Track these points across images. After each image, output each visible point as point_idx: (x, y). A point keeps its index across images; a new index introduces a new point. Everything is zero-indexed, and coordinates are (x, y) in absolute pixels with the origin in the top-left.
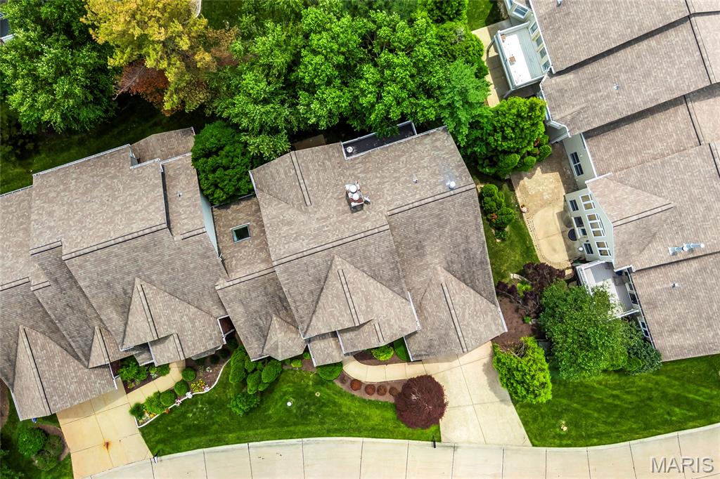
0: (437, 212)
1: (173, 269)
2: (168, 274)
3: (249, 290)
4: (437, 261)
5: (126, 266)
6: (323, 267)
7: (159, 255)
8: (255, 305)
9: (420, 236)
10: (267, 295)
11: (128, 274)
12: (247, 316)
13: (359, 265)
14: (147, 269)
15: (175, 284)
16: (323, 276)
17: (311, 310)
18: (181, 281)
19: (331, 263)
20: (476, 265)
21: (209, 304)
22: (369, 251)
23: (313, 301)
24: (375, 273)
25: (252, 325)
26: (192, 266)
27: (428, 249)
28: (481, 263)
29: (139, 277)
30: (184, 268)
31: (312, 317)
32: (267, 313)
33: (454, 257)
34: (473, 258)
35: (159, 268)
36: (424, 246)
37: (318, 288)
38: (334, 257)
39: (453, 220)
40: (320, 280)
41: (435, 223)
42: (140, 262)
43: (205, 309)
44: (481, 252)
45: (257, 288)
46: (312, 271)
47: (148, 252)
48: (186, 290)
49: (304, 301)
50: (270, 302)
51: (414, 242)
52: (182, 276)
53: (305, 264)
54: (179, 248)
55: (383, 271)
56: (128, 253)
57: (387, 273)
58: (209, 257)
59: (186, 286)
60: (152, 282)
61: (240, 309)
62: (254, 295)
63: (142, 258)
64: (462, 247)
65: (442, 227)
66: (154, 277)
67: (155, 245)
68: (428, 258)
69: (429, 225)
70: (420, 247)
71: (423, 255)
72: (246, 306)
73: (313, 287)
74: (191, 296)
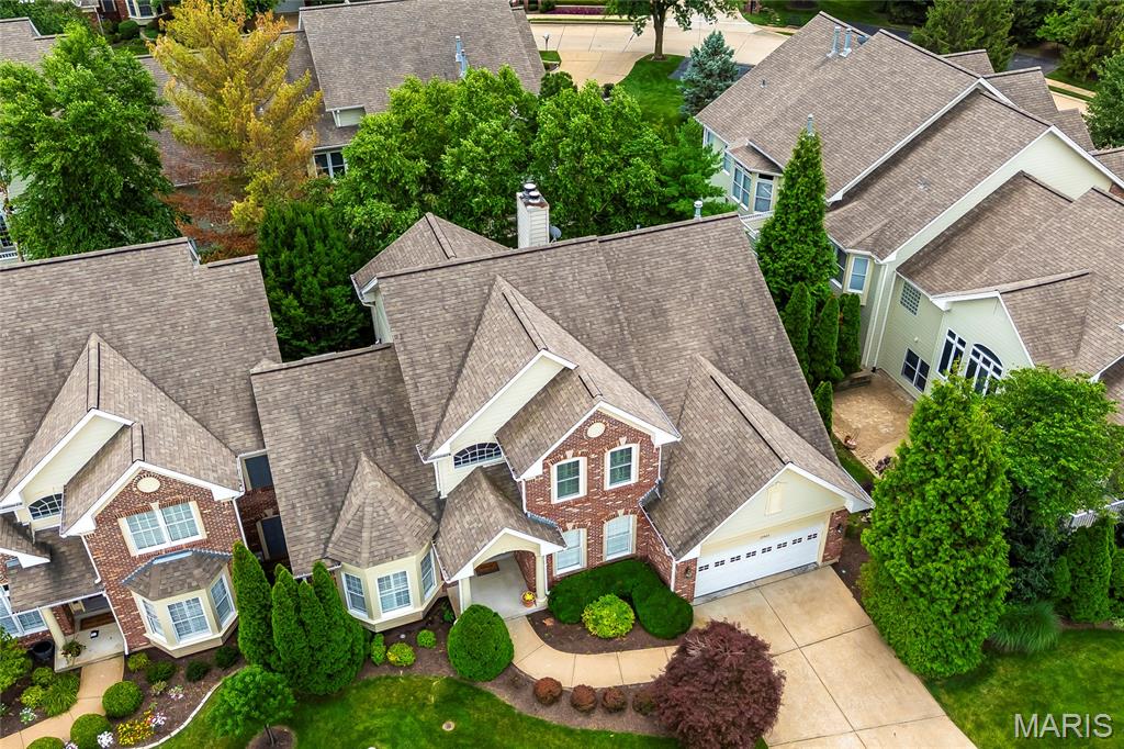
0: (679, 249)
1: (174, 326)
2: (161, 336)
3: (319, 386)
4: (694, 344)
5: (82, 305)
6: (474, 296)
7: (157, 292)
8: (325, 425)
9: (657, 290)
10: (354, 403)
11: (79, 324)
12: (305, 450)
13: (544, 303)
14: (122, 319)
15: (168, 359)
16: (474, 314)
17: (446, 389)
18: (183, 353)
19: (490, 290)
20: (772, 364)
21: (228, 415)
22: (561, 278)
23: (450, 369)
24: (575, 325)
25: (310, 475)
26: (213, 324)
27: (674, 317)
28: (782, 360)
29: (100, 333)
30: (196, 326)
31: (447, 405)
32: (349, 447)
33: (726, 340)
34: (763, 347)
35: (147, 320)
36: (666, 311)
37: (464, 341)
38: (494, 280)
39: (712, 268)
40: (466, 324)
41: (680, 270)
42: (112, 303)
43: (215, 426)
44: (776, 337)
45: (337, 382)
46: (452, 301)
47: (135, 285)
48: (186, 377)
49: (432, 367)
50: (358, 420)
51: (645, 300)
52: (189, 343)
53: (439, 284)
54: (197, 285)
55: (592, 323)
56: (97, 281)
57: (601, 330)
58: (251, 311)
59: (190, 366)
60: (121, 349)
61: (292, 429)
62: (327, 399)
63: (120, 294)
64: (738, 322)
65: (693, 278)
66: (130, 338)
67: (155, 272)
68: (678, 336)
69: (670, 272)
70: (658, 312)
71: (665, 329)
72: (305, 423)
73: (452, 336)
74: (192, 394)
